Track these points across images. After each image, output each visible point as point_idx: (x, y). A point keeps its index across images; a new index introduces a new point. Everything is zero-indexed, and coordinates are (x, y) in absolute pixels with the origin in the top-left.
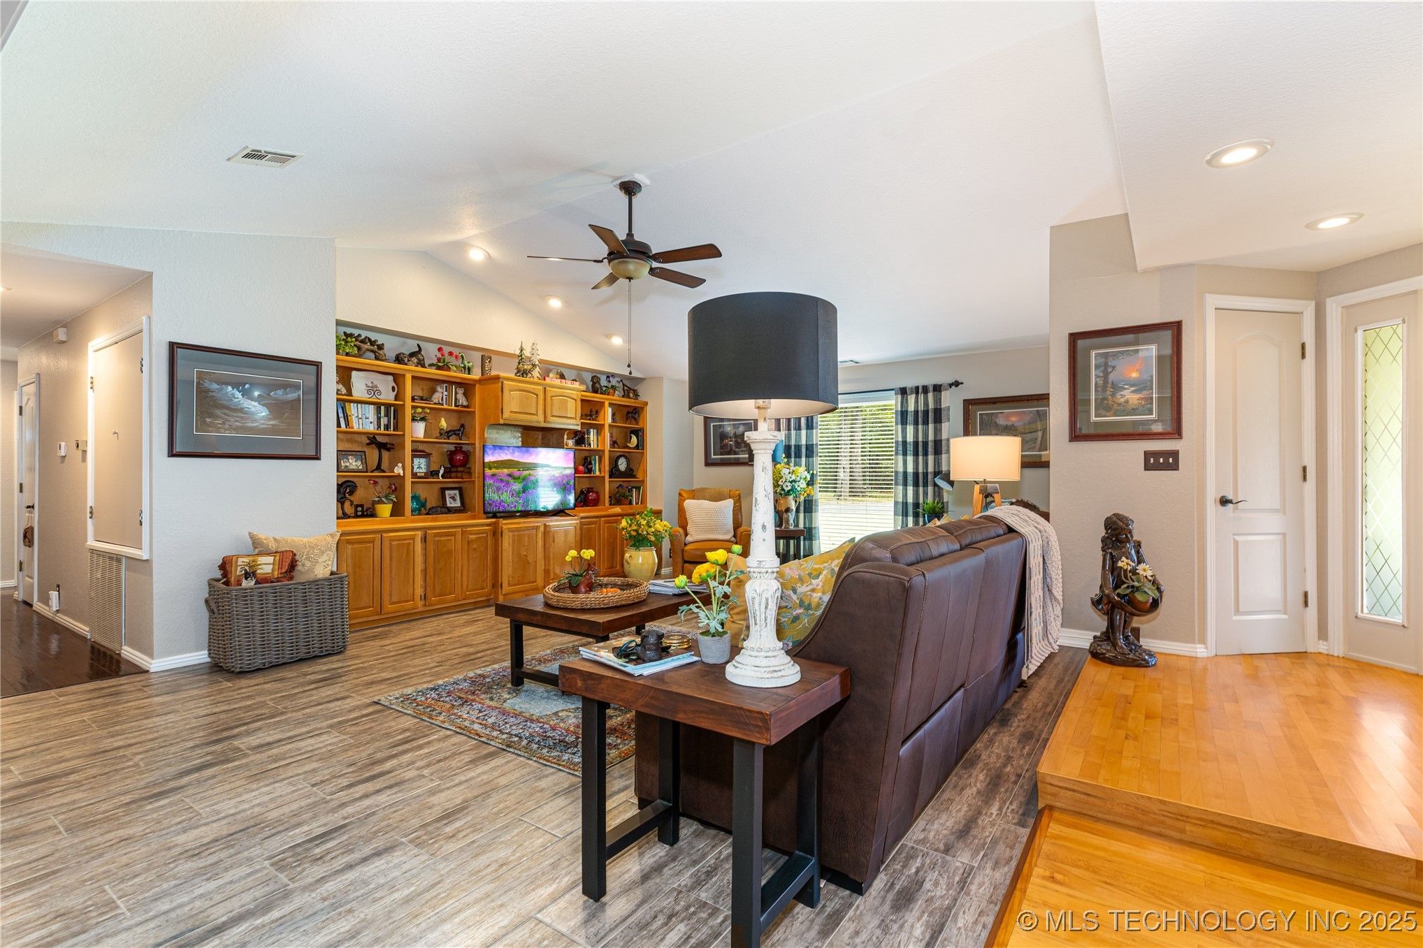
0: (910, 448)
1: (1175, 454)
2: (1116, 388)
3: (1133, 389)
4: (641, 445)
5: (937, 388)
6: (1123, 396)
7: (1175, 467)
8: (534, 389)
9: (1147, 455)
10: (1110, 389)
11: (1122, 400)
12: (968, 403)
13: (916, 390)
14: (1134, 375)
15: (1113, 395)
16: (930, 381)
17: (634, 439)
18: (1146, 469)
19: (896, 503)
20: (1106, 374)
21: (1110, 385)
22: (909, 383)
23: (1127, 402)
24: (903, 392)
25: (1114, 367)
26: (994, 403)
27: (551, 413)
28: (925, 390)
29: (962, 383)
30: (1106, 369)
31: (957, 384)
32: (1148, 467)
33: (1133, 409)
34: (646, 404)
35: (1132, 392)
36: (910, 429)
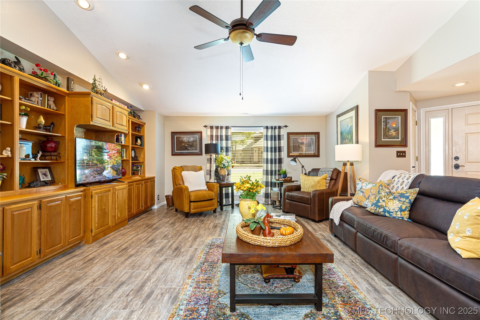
0: (269, 150)
1: (405, 152)
2: (389, 130)
3: (394, 130)
4: (142, 145)
5: (280, 128)
6: (391, 132)
7: (405, 156)
8: (108, 105)
9: (398, 152)
10: (387, 130)
11: (391, 134)
12: (289, 134)
13: (272, 128)
14: (394, 126)
15: (388, 132)
16: (277, 125)
17: (139, 141)
18: (397, 157)
19: (264, 170)
20: (386, 125)
21: (387, 128)
22: (269, 125)
23: (392, 134)
24: (267, 128)
25: (388, 122)
26: (298, 134)
27: (116, 121)
28: (275, 128)
29: (288, 126)
30: (386, 123)
31: (286, 126)
32: (398, 156)
33: (394, 137)
34: (145, 124)
35: (393, 131)
36: (269, 142)
